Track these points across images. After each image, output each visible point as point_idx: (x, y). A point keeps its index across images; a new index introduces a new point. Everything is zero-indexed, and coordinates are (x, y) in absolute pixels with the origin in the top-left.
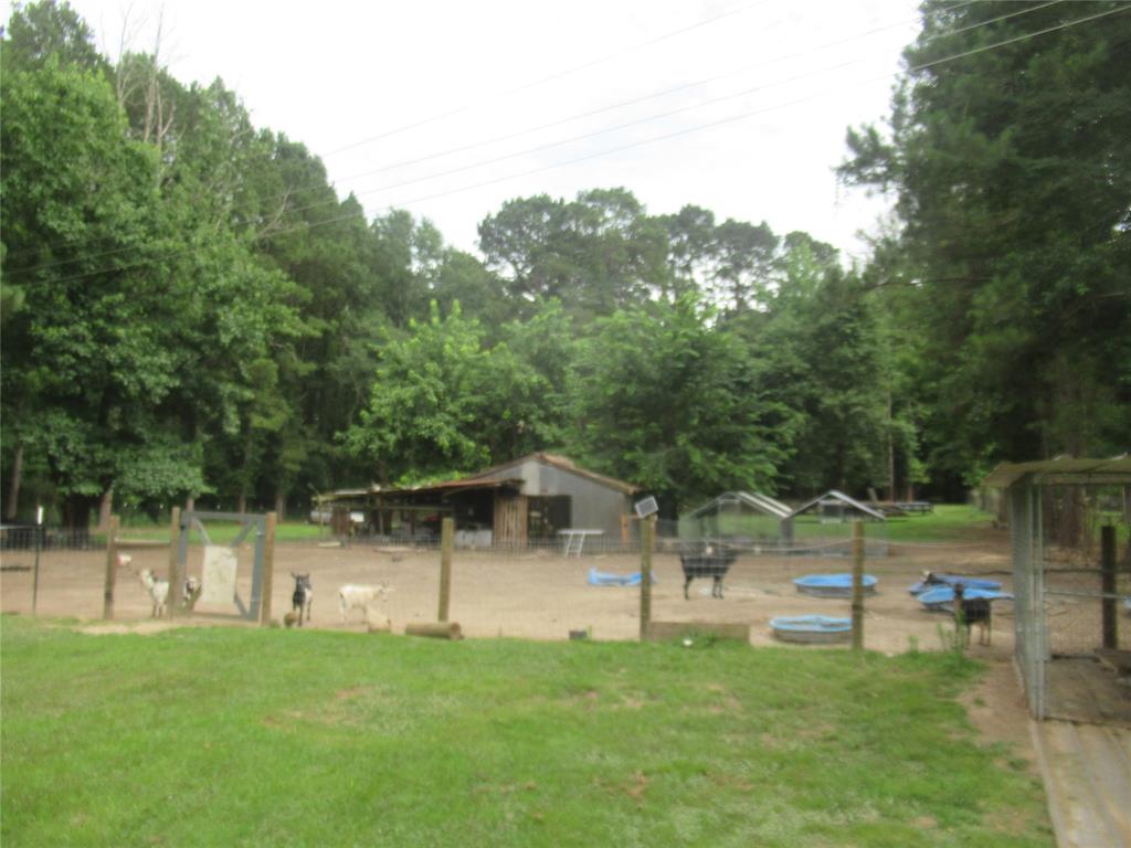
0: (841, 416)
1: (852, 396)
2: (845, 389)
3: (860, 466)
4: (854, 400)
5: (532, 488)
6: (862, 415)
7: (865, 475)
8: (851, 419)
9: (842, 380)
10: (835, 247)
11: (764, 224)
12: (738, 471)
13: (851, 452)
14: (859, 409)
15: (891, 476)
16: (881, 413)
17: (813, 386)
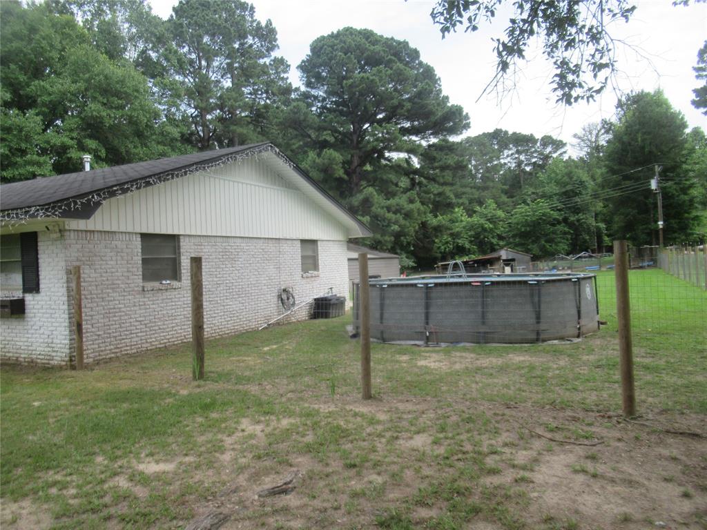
0: (577, 224)
1: (581, 216)
2: (578, 214)
3: (585, 241)
4: (582, 217)
5: (504, 257)
6: (585, 223)
7: (586, 244)
8: (581, 225)
9: (577, 210)
10: (564, 142)
11: (532, 135)
12: (558, 249)
13: (581, 237)
14: (583, 220)
15: (596, 244)
16: (592, 222)
17: (565, 213)
